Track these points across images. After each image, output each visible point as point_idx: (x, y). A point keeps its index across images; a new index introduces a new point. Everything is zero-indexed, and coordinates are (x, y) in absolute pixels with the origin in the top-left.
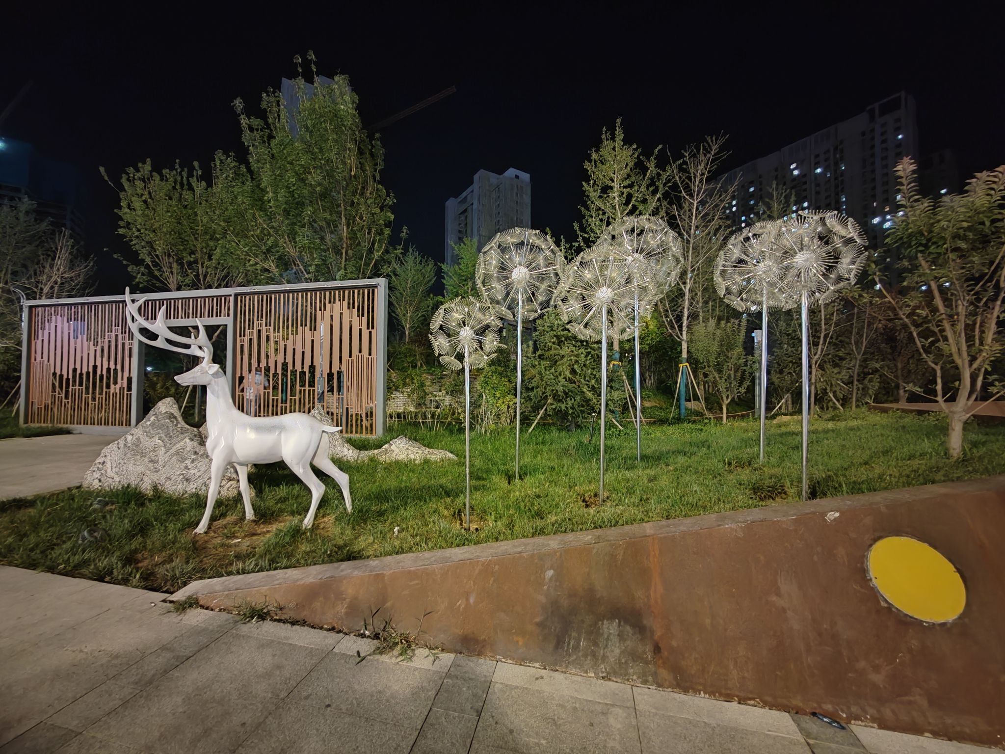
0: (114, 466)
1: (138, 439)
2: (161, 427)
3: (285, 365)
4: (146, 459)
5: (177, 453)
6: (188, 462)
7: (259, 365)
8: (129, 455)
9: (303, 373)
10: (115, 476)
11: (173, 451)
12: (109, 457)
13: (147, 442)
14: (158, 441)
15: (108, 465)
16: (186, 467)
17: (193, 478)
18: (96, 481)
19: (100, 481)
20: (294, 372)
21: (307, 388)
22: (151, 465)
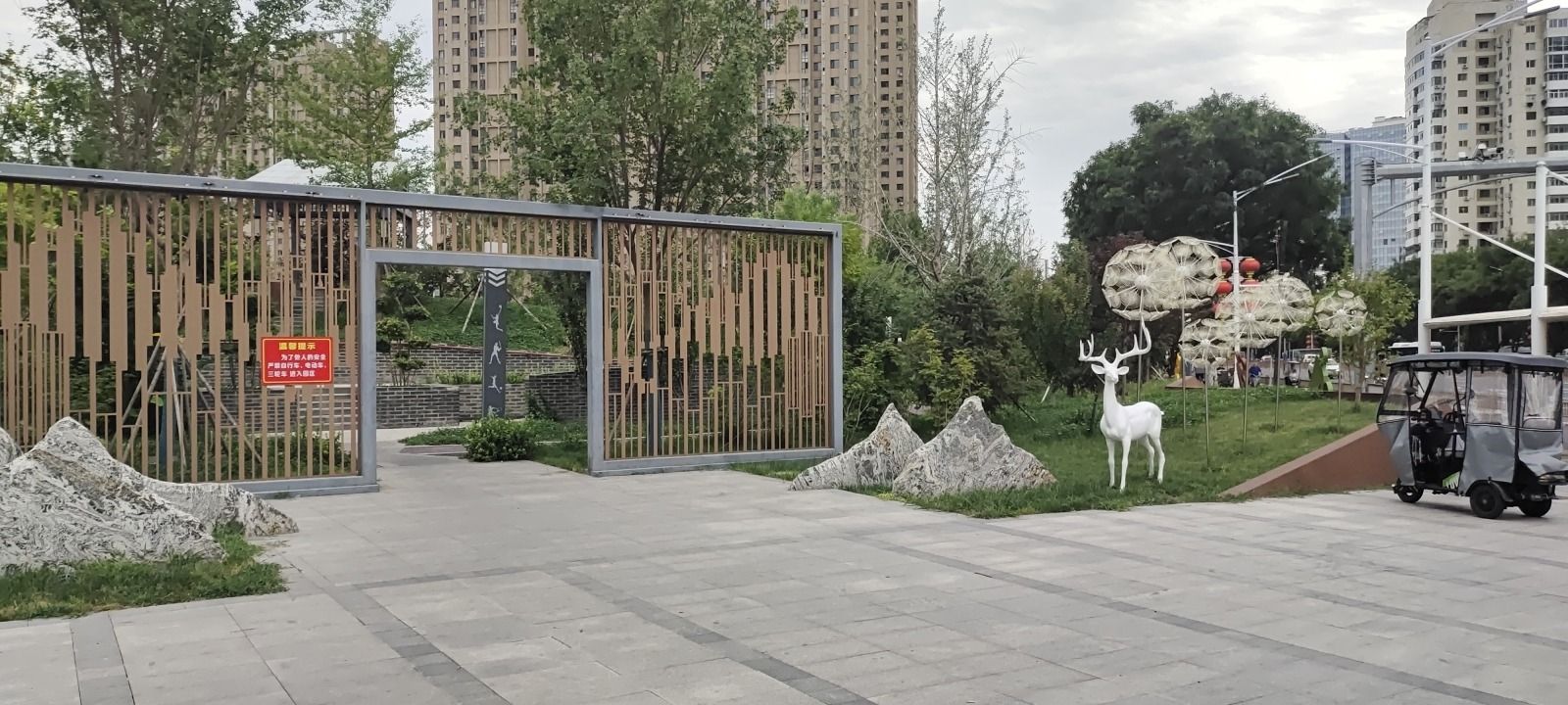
0: (933, 469)
1: (957, 440)
2: (977, 425)
3: (693, 345)
4: (966, 459)
5: (996, 449)
6: (1006, 457)
7: (647, 345)
8: (948, 457)
9: (724, 360)
10: (935, 480)
11: (991, 448)
12: (927, 462)
13: (965, 441)
14: (976, 440)
15: (927, 469)
16: (1005, 462)
17: (1011, 471)
18: (915, 489)
19: (919, 487)
20: (708, 358)
21: (731, 382)
22: (971, 464)
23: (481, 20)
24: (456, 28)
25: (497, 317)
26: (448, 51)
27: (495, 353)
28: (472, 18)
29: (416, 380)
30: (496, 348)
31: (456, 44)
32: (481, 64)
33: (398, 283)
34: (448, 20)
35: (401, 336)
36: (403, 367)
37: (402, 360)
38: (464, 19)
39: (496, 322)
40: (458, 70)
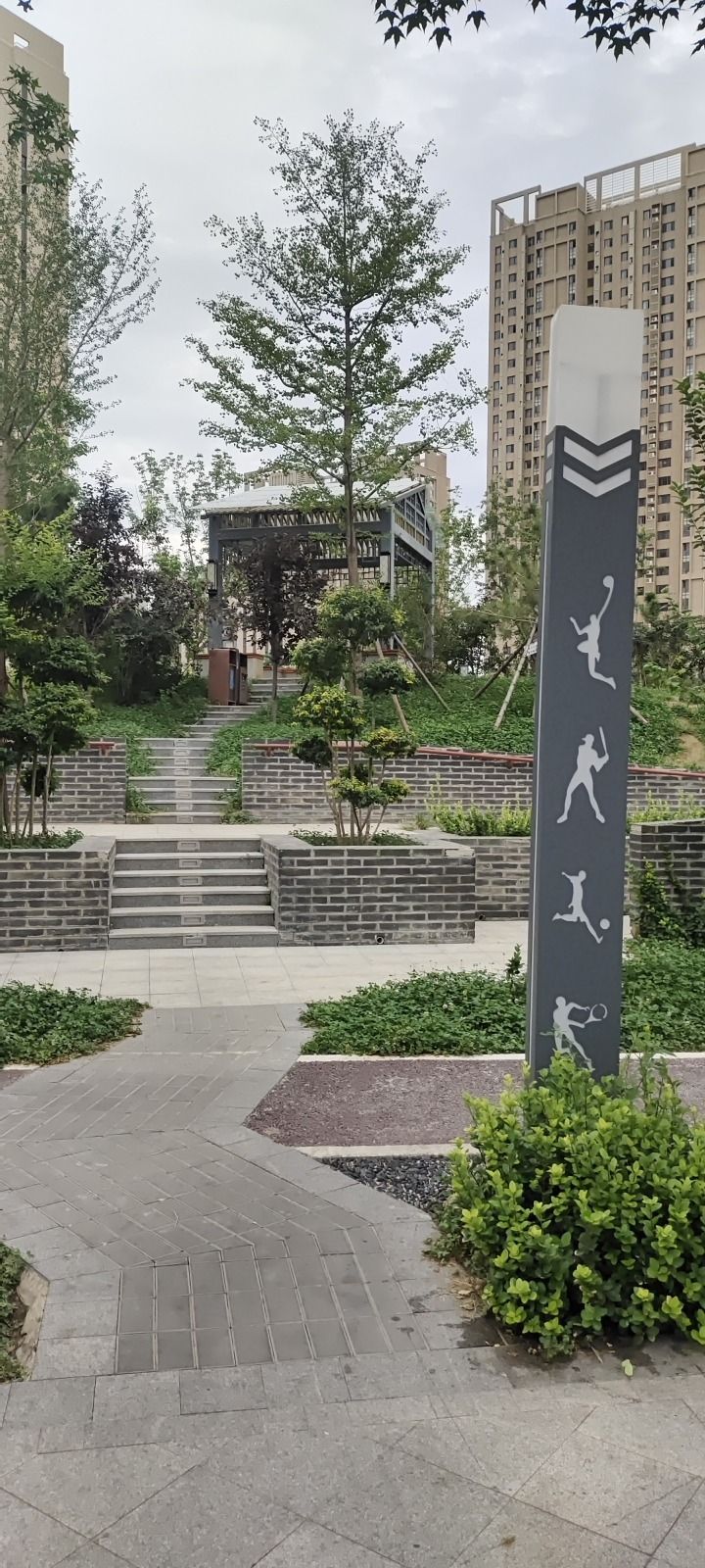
23: (536, 412)
24: (511, 423)
25: (593, 629)
26: (502, 448)
27: (582, 777)
28: (527, 411)
29: (385, 824)
30: (589, 759)
31: (511, 440)
32: (535, 459)
33: (345, 609)
34: (503, 416)
35: (353, 731)
36: (354, 797)
37: (352, 784)
38: (519, 414)
39: (591, 648)
40: (512, 468)
